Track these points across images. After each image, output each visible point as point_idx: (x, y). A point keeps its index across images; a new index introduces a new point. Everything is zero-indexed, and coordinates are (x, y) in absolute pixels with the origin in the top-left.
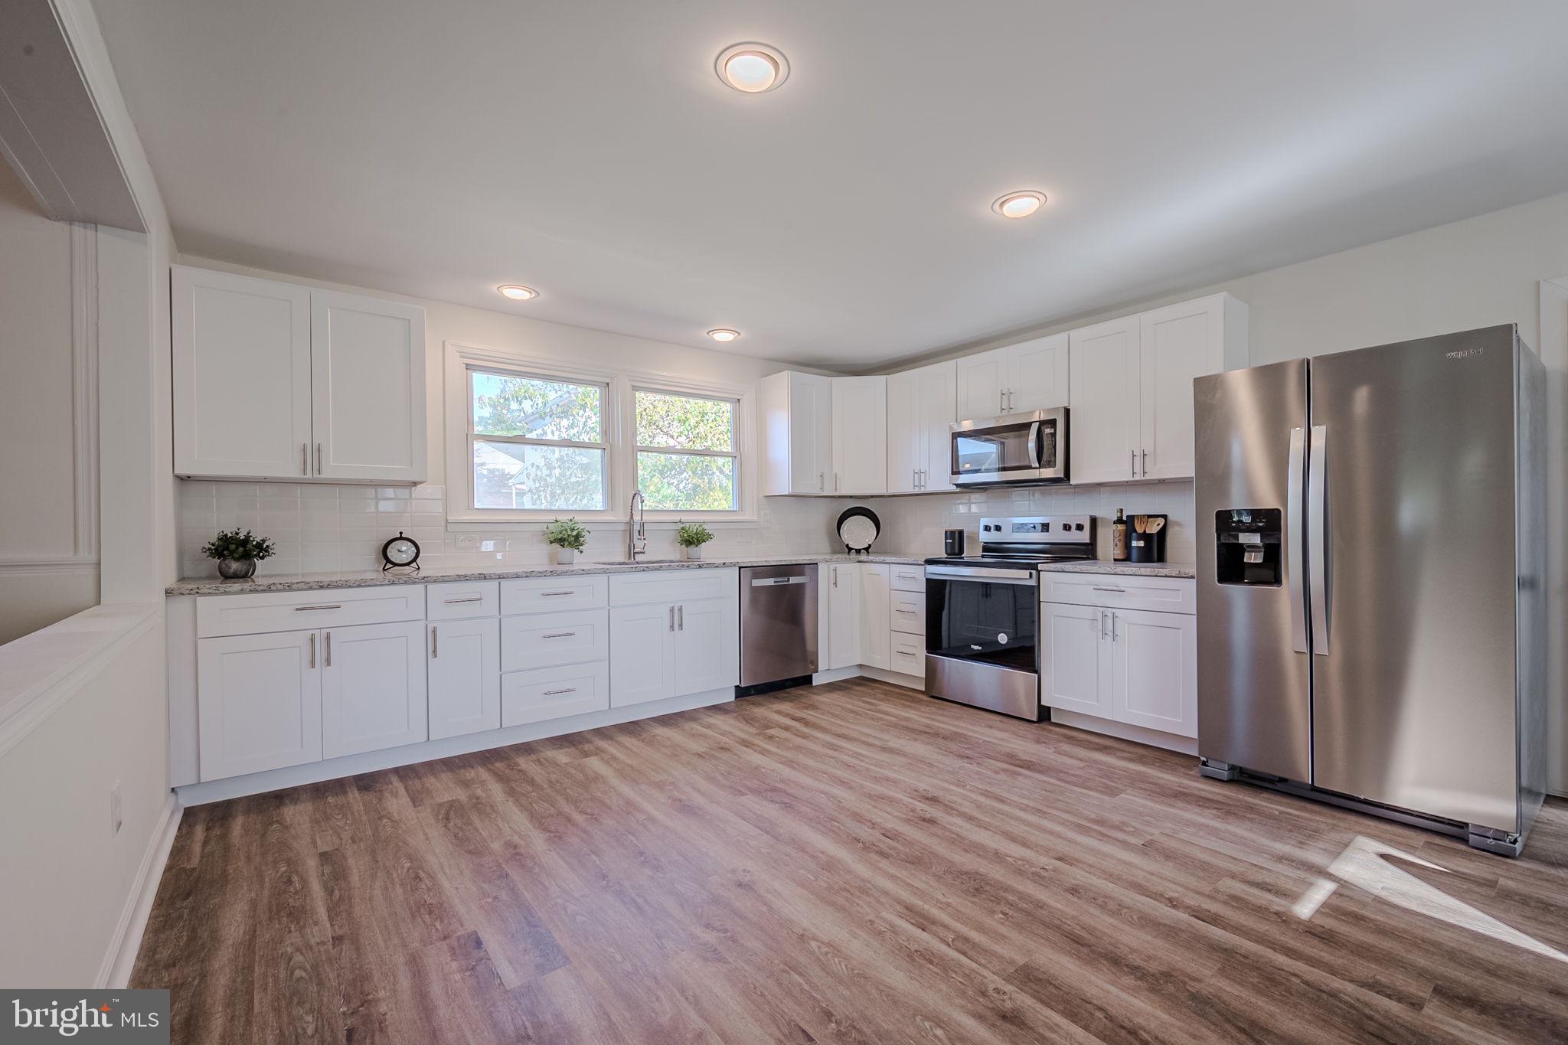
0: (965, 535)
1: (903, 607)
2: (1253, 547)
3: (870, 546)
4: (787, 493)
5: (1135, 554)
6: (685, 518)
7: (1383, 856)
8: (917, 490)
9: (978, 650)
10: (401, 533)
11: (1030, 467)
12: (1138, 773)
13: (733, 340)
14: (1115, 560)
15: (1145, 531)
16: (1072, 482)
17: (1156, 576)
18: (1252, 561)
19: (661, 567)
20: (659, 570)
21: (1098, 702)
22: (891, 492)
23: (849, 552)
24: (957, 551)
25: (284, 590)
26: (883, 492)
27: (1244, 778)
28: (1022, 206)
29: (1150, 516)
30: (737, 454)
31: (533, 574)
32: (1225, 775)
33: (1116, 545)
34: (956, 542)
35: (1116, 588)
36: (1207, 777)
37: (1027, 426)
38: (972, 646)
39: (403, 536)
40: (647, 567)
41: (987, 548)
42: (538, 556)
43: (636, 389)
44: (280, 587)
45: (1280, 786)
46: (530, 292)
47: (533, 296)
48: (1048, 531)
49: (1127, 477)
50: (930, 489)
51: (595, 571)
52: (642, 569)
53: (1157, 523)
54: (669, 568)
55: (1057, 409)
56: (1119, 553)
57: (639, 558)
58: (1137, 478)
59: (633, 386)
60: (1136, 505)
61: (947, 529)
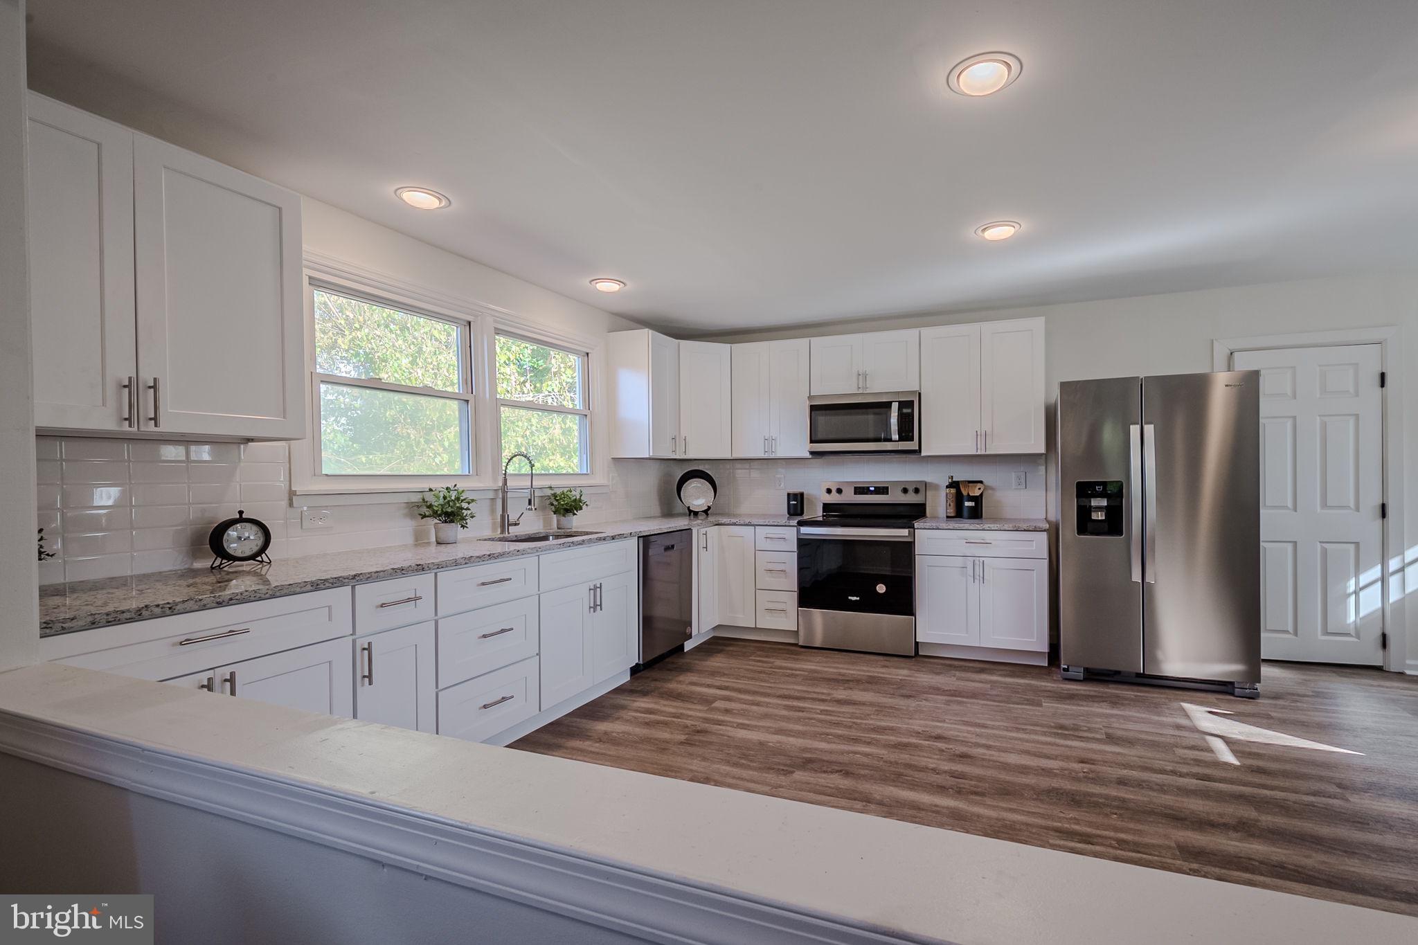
0: (805, 496)
1: (771, 567)
2: (1099, 508)
3: (709, 508)
4: (648, 456)
5: (965, 513)
6: (554, 483)
7: (1210, 712)
8: (766, 456)
9: (856, 600)
10: (241, 513)
11: (890, 440)
12: (1028, 684)
13: (619, 290)
14: (948, 517)
15: (968, 494)
16: (923, 454)
18: (1100, 518)
21: (967, 633)
22: (735, 456)
23: (690, 515)
24: (799, 512)
25: (163, 615)
26: (728, 456)
27: (1094, 676)
28: (1000, 233)
29: (970, 482)
30: (587, 412)
32: (1081, 676)
33: (950, 505)
34: (796, 504)
35: (982, 541)
36: (1066, 679)
37: (888, 405)
39: (244, 516)
41: (827, 507)
43: (498, 332)
44: (158, 611)
45: (1116, 678)
46: (439, 198)
47: (443, 204)
48: (888, 494)
53: (978, 487)
55: (913, 392)
56: (952, 512)
59: (495, 328)
60: (961, 474)
61: (791, 491)
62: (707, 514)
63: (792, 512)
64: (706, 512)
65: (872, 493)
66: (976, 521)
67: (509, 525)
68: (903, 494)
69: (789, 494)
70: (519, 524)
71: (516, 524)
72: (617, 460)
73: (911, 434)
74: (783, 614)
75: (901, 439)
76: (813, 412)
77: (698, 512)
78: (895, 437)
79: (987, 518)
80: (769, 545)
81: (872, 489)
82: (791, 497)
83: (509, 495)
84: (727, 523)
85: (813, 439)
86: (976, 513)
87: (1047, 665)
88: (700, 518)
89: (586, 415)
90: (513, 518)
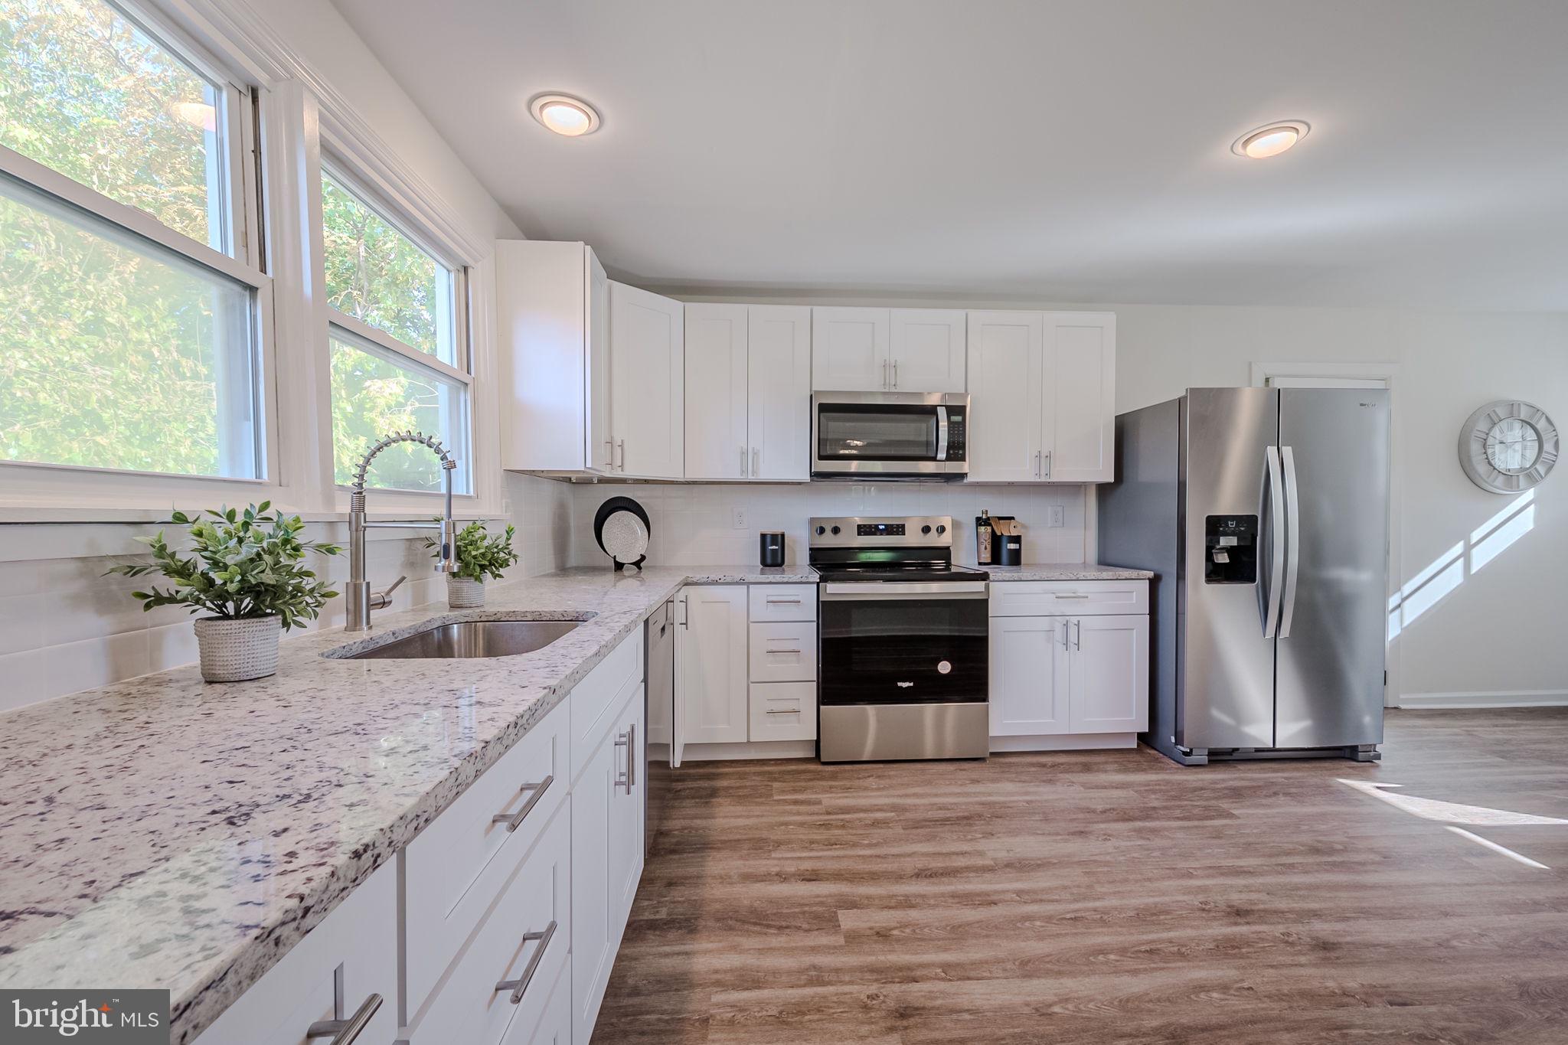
3: (643, 558)
9: (908, 687)
11: (934, 459)
17: (1117, 579)
21: (1053, 717)
38: (899, 684)
49: (1031, 478)
50: (763, 476)
58: (1043, 479)
62: (640, 568)
63: (769, 561)
64: (637, 564)
65: (881, 532)
66: (1014, 567)
67: (370, 606)
68: (922, 534)
69: (763, 536)
70: (390, 602)
71: (384, 604)
72: (515, 474)
73: (961, 452)
74: (793, 717)
75: (949, 458)
76: (822, 415)
77: (624, 564)
78: (942, 455)
79: (1028, 565)
80: (774, 613)
81: (881, 527)
82: (768, 539)
83: (370, 535)
84: (703, 580)
85: (821, 454)
86: (1015, 559)
87: (1136, 747)
88: (626, 573)
89: (466, 384)
90: (378, 590)
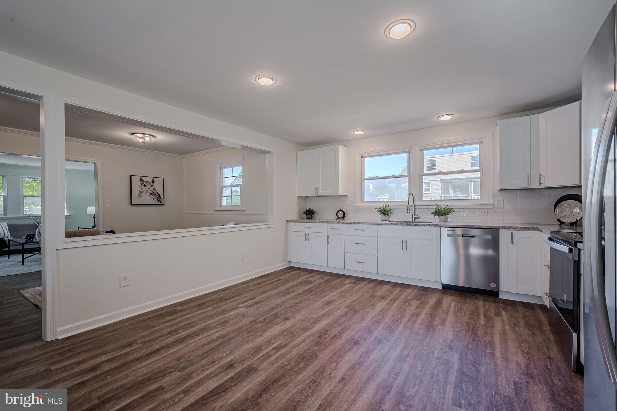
19: (398, 224)
20: (397, 225)
31: (352, 223)
40: (392, 223)
42: (379, 217)
51: (372, 224)
52: (390, 224)
54: (401, 225)
57: (417, 220)
